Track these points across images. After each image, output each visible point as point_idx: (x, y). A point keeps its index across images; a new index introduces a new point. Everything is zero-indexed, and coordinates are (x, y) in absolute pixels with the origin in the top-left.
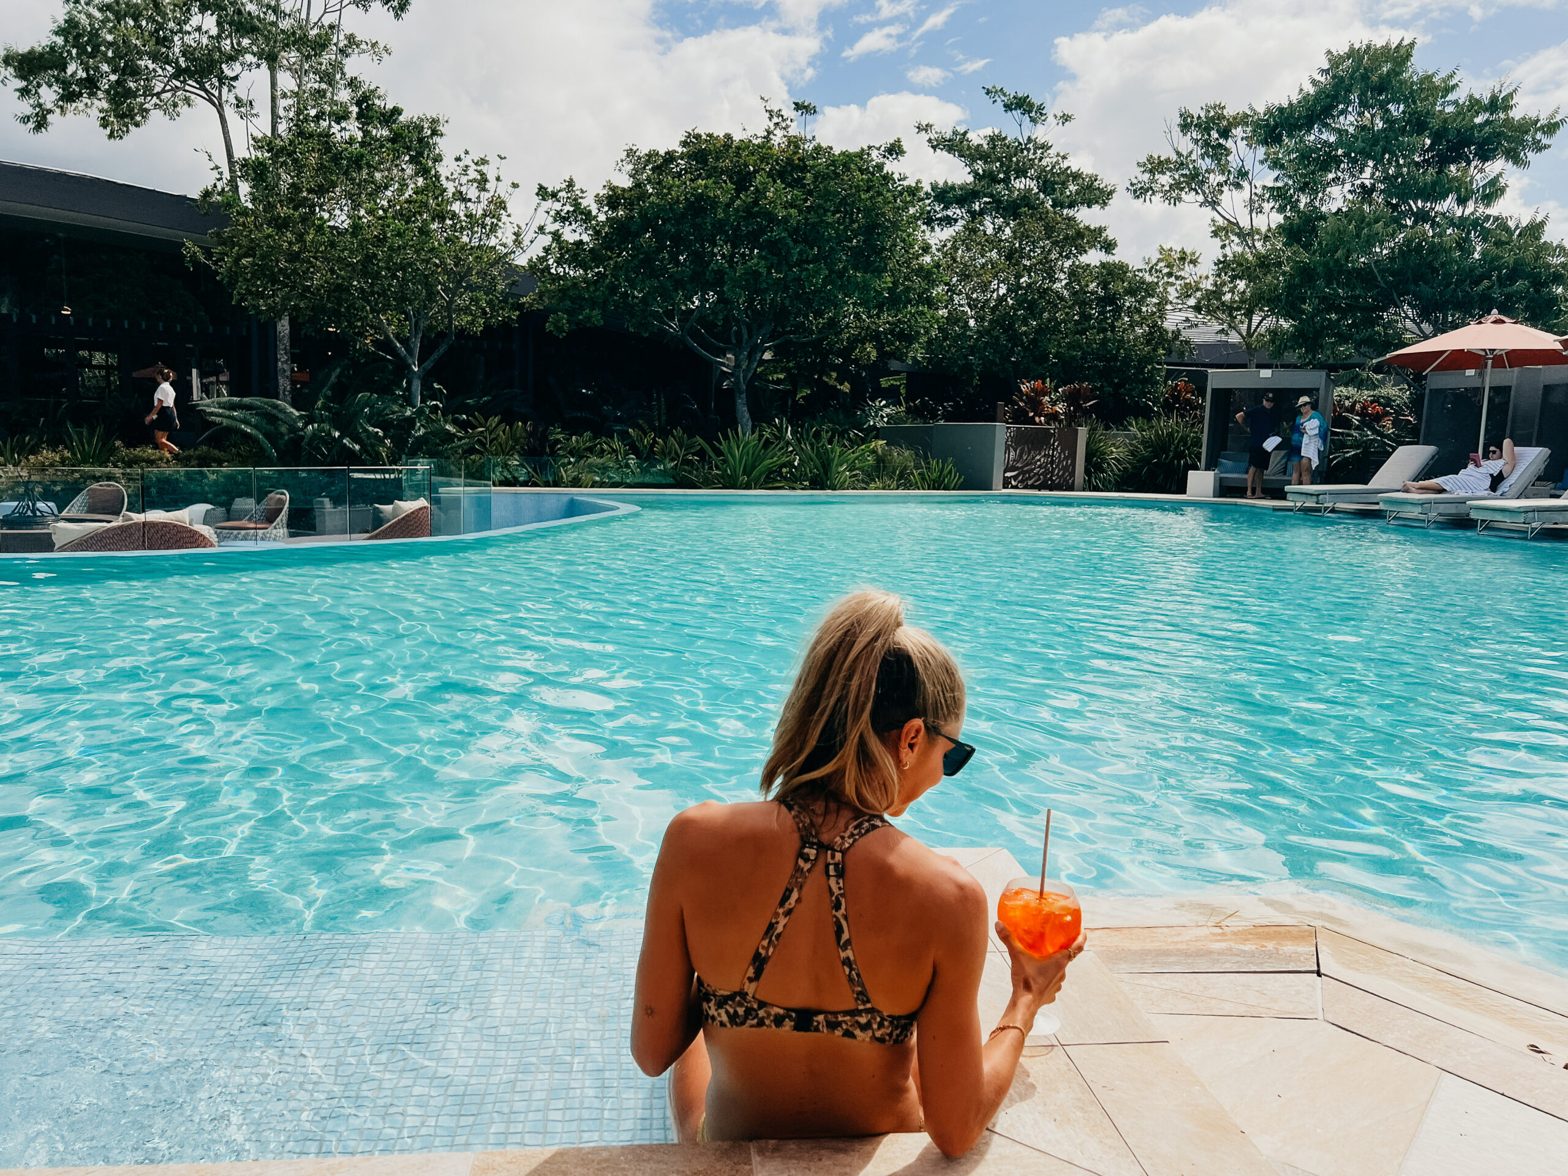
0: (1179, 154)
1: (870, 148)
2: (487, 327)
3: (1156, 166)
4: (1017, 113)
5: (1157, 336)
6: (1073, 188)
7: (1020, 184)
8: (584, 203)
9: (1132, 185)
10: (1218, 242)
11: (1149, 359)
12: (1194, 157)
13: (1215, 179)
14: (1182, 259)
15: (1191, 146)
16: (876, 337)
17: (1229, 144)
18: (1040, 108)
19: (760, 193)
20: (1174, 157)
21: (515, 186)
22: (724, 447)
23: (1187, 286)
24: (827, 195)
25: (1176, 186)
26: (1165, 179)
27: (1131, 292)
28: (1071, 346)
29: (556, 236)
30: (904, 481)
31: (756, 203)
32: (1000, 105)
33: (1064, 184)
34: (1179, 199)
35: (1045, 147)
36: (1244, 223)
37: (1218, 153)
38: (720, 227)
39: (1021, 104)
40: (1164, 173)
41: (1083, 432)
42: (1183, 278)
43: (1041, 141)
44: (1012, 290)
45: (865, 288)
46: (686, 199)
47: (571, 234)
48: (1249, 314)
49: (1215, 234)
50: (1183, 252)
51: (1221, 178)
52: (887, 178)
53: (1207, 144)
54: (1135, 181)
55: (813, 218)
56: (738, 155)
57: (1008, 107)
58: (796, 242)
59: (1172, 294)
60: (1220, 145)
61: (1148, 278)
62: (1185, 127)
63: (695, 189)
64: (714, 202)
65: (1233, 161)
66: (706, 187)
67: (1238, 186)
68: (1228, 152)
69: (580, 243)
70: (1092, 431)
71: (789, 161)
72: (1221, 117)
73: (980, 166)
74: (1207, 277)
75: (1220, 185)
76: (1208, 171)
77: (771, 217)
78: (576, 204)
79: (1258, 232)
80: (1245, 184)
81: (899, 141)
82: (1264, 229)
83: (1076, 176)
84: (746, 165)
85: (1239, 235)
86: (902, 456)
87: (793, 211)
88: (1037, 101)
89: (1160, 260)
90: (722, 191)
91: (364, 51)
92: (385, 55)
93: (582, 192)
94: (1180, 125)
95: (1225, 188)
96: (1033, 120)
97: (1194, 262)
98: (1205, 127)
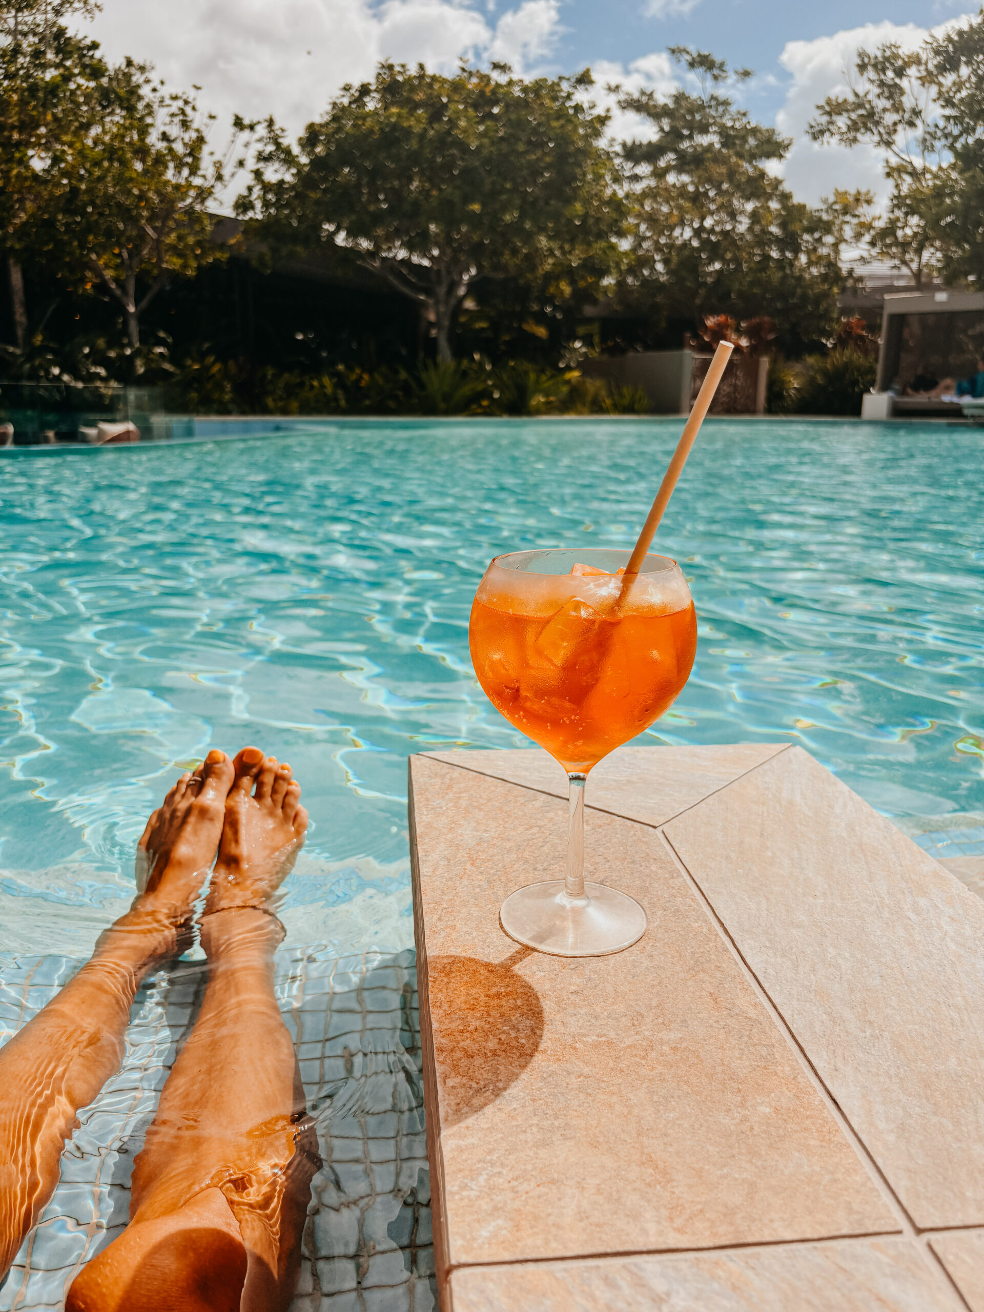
0: (857, 95)
1: (561, 78)
2: (199, 268)
3: (834, 108)
4: (701, 70)
5: (833, 274)
6: (752, 142)
7: (703, 140)
8: (285, 142)
9: (812, 127)
10: (891, 183)
11: (826, 295)
12: (870, 97)
13: (890, 118)
14: (857, 200)
15: (868, 86)
16: (569, 273)
17: (904, 83)
18: (722, 65)
19: (452, 123)
20: (851, 98)
21: (212, 117)
22: (424, 376)
23: (862, 225)
24: (520, 124)
25: (854, 127)
26: (842, 122)
27: (810, 230)
28: (752, 284)
29: (258, 174)
30: (597, 408)
31: (448, 133)
32: (684, 64)
33: (744, 140)
34: (855, 140)
35: (726, 103)
36: (918, 163)
37: (893, 92)
38: (415, 158)
39: (704, 62)
40: (840, 114)
41: (765, 363)
42: (858, 216)
43: (721, 99)
44: (697, 232)
45: (556, 216)
46: (381, 129)
47: (274, 173)
48: (919, 251)
49: (888, 175)
50: (859, 193)
51: (896, 117)
52: (578, 108)
53: (882, 84)
54: (813, 124)
55: (505, 147)
56: (430, 86)
57: (692, 65)
58: (489, 172)
59: (848, 232)
60: (896, 85)
61: (825, 217)
62: (862, 67)
63: (388, 117)
64: (408, 132)
65: (908, 102)
66: (399, 116)
67: (911, 124)
68: (902, 92)
69: (282, 182)
70: (774, 362)
71: (482, 93)
72: (896, 56)
73: (666, 124)
74: (880, 218)
75: (895, 124)
76: (885, 110)
77: (463, 147)
78: (278, 145)
79: (930, 172)
80: (918, 122)
81: (588, 71)
82: (934, 169)
83: (755, 131)
84: (439, 97)
85: (911, 174)
86: (594, 386)
87: (486, 141)
88: (717, 58)
89: (835, 203)
90: (417, 121)
91: (76, 10)
92: (96, 11)
93: (283, 130)
94: (858, 66)
95: (900, 128)
96: (716, 78)
97: (869, 202)
98: (880, 66)
